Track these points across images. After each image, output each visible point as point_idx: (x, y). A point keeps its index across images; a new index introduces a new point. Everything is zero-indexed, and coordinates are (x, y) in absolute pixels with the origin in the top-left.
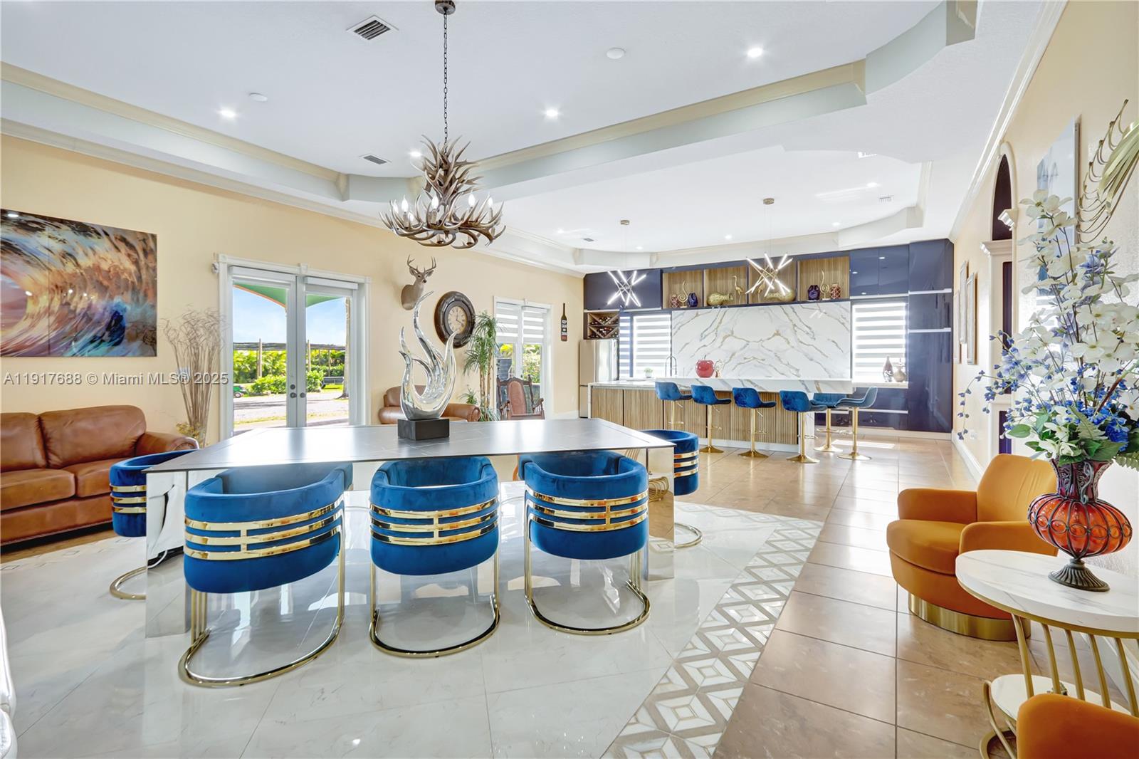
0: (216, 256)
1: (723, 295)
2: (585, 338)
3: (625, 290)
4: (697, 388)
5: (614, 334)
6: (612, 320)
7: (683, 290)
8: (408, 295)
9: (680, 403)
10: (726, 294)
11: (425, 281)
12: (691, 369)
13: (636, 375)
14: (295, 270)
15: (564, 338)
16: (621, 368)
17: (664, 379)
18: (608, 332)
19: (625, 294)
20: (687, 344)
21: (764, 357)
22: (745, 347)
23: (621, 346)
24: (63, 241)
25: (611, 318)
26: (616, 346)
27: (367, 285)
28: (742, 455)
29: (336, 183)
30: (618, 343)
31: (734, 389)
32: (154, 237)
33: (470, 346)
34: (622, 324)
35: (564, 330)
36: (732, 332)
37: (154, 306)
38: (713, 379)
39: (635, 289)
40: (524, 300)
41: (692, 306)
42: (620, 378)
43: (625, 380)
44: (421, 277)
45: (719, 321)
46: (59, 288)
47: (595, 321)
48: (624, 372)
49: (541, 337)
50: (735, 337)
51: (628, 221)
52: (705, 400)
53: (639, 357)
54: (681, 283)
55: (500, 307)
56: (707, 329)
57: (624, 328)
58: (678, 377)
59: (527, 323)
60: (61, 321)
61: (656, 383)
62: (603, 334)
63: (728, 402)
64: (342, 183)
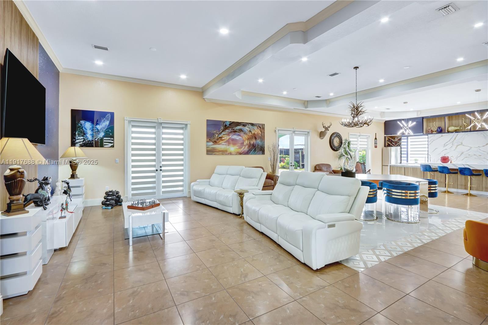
0: (276, 128)
1: (456, 127)
2: (385, 146)
3: (406, 129)
4: (440, 167)
5: (399, 145)
6: (398, 139)
7: (435, 126)
8: (322, 135)
9: (432, 173)
10: (458, 127)
11: (328, 130)
12: (439, 159)
13: (409, 162)
14: (293, 130)
15: (376, 147)
16: (402, 159)
17: (424, 163)
18: (396, 144)
19: (405, 130)
20: (436, 148)
21: (480, 154)
22: (469, 150)
23: (402, 150)
24: (249, 128)
25: (397, 138)
26: (400, 150)
27: (310, 132)
28: (463, 195)
29: (304, 104)
30: (401, 148)
31: (459, 168)
32: (264, 124)
33: (342, 150)
34: (402, 140)
35: (376, 143)
36: (462, 143)
37: (264, 142)
38: (449, 164)
39: (410, 128)
40: (360, 133)
41: (439, 132)
42: (402, 163)
43: (404, 163)
44: (327, 129)
45: (454, 138)
46: (248, 139)
47: (389, 139)
48: (404, 160)
49: (366, 146)
50: (464, 145)
51: (407, 102)
52: (444, 172)
53: (411, 154)
54: (433, 122)
55: (350, 136)
56: (447, 142)
57: (403, 142)
58: (431, 162)
59: (360, 141)
60: (249, 146)
61: (421, 165)
62: (393, 145)
63: (457, 173)
64: (306, 103)
